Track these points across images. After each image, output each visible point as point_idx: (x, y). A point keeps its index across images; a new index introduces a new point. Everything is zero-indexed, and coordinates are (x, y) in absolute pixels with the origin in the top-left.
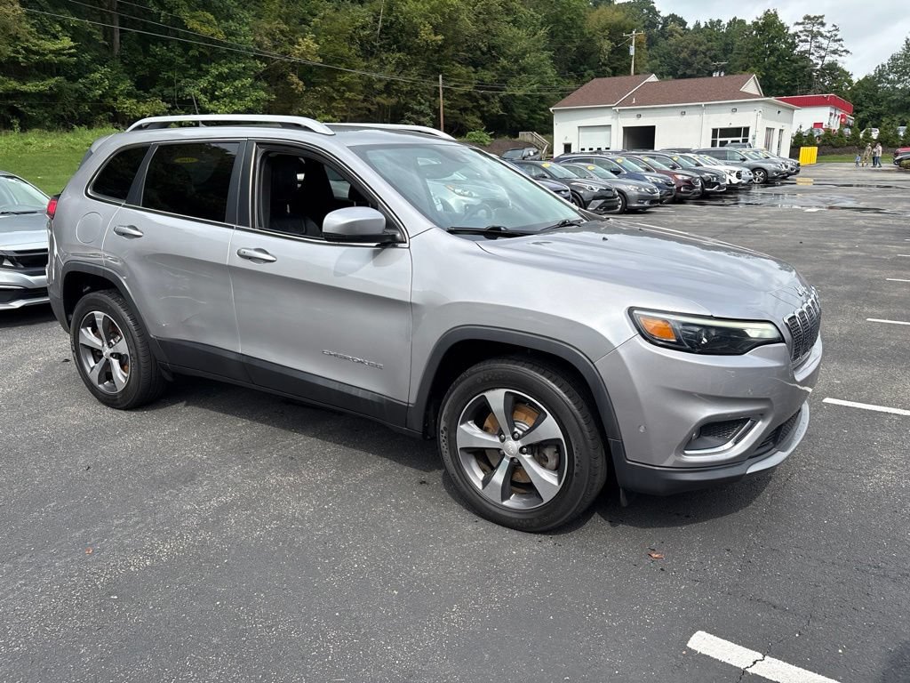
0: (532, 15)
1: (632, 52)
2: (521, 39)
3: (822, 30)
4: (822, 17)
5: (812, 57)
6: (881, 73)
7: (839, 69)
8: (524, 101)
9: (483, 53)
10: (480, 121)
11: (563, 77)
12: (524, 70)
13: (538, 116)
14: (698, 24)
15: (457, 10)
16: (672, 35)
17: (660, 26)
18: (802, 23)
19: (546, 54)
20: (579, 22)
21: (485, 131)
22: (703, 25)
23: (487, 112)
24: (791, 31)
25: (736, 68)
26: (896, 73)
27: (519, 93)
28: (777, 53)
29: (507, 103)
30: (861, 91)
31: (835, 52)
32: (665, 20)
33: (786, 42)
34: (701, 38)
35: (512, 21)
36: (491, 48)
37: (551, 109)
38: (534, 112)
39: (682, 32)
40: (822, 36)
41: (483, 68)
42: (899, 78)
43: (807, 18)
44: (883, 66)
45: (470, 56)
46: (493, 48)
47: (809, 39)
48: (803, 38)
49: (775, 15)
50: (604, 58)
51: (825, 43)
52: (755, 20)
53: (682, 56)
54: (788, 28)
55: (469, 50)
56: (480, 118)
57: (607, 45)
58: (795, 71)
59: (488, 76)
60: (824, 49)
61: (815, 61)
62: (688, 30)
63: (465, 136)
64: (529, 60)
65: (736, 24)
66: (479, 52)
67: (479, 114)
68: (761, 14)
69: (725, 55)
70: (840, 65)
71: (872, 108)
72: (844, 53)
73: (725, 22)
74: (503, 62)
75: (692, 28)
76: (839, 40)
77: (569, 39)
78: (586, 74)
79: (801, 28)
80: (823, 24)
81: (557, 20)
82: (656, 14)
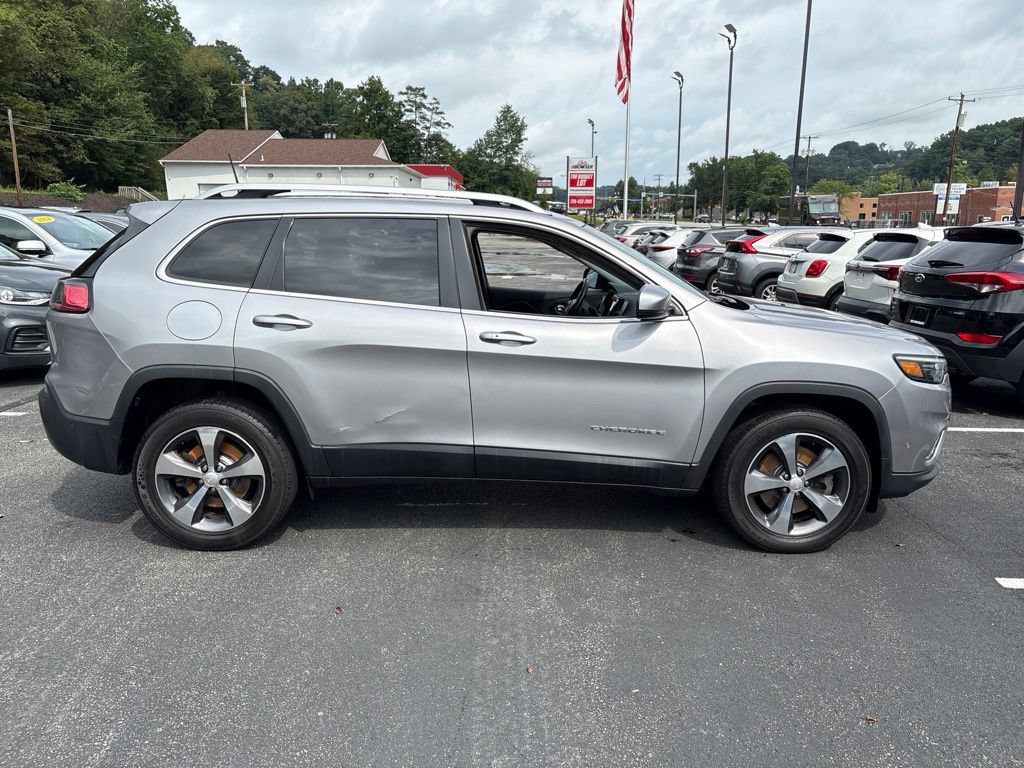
0: (115, 47)
1: (244, 104)
2: (106, 73)
3: (424, 101)
4: (423, 89)
5: (418, 127)
6: (480, 148)
7: (444, 141)
8: (117, 149)
9: (54, 86)
10: (58, 170)
11: (160, 124)
12: (113, 111)
13: (136, 169)
14: (292, 82)
15: (16, 29)
16: (267, 89)
17: (251, 77)
18: (406, 93)
19: (141, 95)
20: (173, 63)
21: (73, 183)
22: (298, 83)
23: (69, 158)
24: (397, 99)
25: (350, 132)
26: (492, 148)
27: (112, 139)
28: (386, 120)
29: (93, 149)
30: (466, 163)
31: (438, 124)
32: (257, 71)
33: (393, 111)
34: (299, 95)
35: (90, 51)
36: (65, 80)
37: (161, 162)
38: (129, 162)
39: (278, 87)
40: (425, 107)
41: (56, 104)
42: (495, 153)
43: (409, 88)
44: (481, 141)
45: (38, 87)
46: (68, 81)
47: (414, 109)
48: (408, 107)
49: (379, 82)
50: (209, 107)
51: (428, 114)
52: (361, 85)
53: (282, 112)
54: (393, 96)
55: (34, 80)
56: (59, 166)
57: (210, 93)
58: (405, 139)
59: (66, 115)
60: (428, 120)
61: (422, 131)
62: (283, 85)
63: (45, 189)
64: (121, 99)
65: (334, 86)
66: (48, 84)
67: (55, 161)
68: (365, 80)
69: (327, 116)
70: (444, 136)
71: (477, 180)
72: (446, 126)
73: (323, 82)
74: (85, 99)
75: (286, 84)
76: (441, 113)
77: (164, 80)
78: (188, 123)
79: (405, 97)
80: (425, 96)
81: (145, 57)
82: (245, 63)
